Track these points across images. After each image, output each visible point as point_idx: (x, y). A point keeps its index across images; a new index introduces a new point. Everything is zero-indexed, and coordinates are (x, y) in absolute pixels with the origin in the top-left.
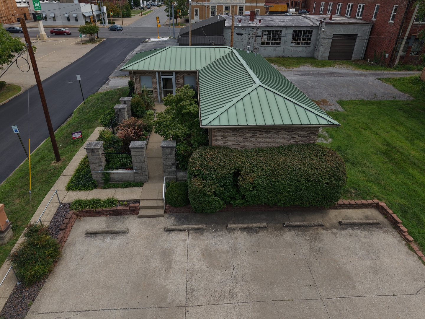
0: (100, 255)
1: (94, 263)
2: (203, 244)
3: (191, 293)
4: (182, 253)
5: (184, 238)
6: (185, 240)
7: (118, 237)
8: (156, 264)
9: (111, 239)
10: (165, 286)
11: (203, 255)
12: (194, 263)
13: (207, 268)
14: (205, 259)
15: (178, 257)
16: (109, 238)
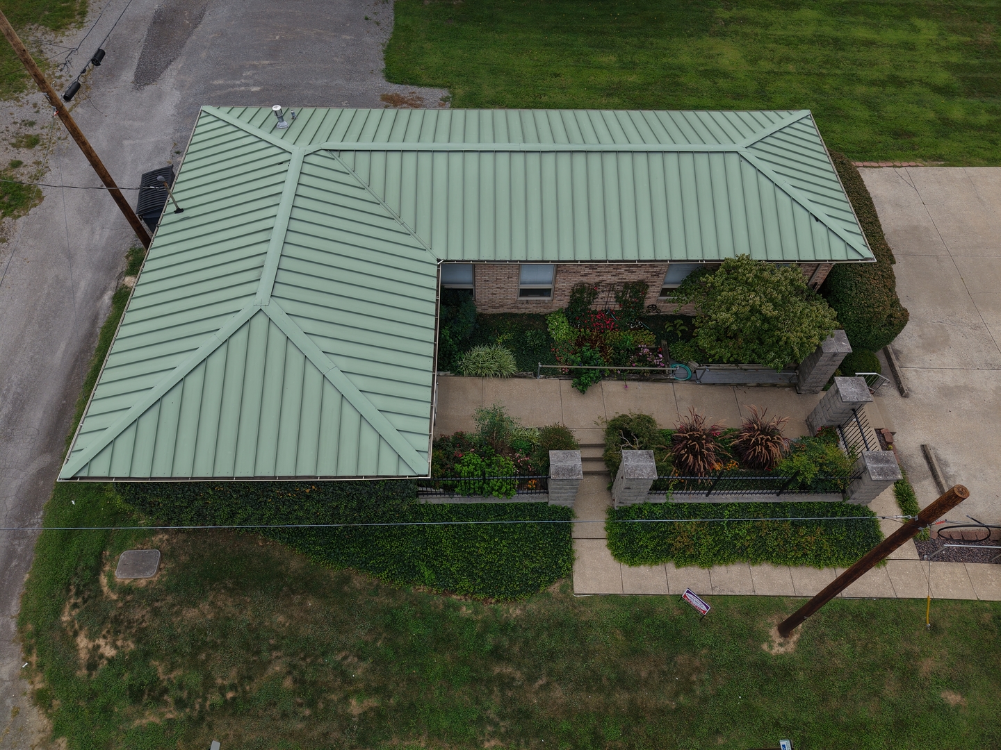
0: (982, 474)
1: (996, 479)
2: (917, 351)
3: (991, 364)
4: (940, 375)
5: (914, 373)
6: (916, 371)
7: (942, 458)
8: (967, 402)
9: (949, 467)
10: (993, 391)
11: (934, 352)
12: (950, 361)
13: (952, 348)
14: (940, 350)
15: (948, 379)
16: (948, 469)
